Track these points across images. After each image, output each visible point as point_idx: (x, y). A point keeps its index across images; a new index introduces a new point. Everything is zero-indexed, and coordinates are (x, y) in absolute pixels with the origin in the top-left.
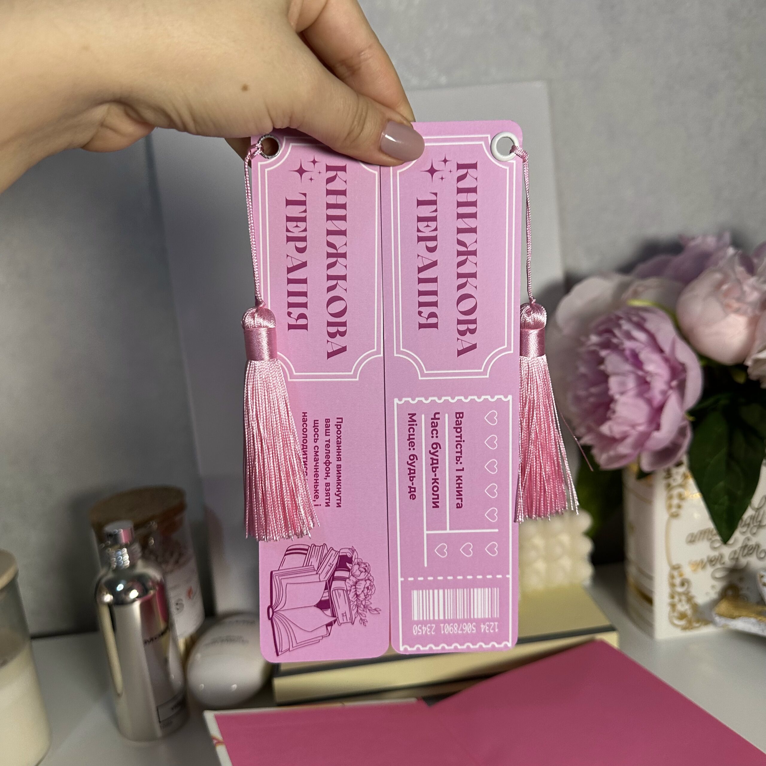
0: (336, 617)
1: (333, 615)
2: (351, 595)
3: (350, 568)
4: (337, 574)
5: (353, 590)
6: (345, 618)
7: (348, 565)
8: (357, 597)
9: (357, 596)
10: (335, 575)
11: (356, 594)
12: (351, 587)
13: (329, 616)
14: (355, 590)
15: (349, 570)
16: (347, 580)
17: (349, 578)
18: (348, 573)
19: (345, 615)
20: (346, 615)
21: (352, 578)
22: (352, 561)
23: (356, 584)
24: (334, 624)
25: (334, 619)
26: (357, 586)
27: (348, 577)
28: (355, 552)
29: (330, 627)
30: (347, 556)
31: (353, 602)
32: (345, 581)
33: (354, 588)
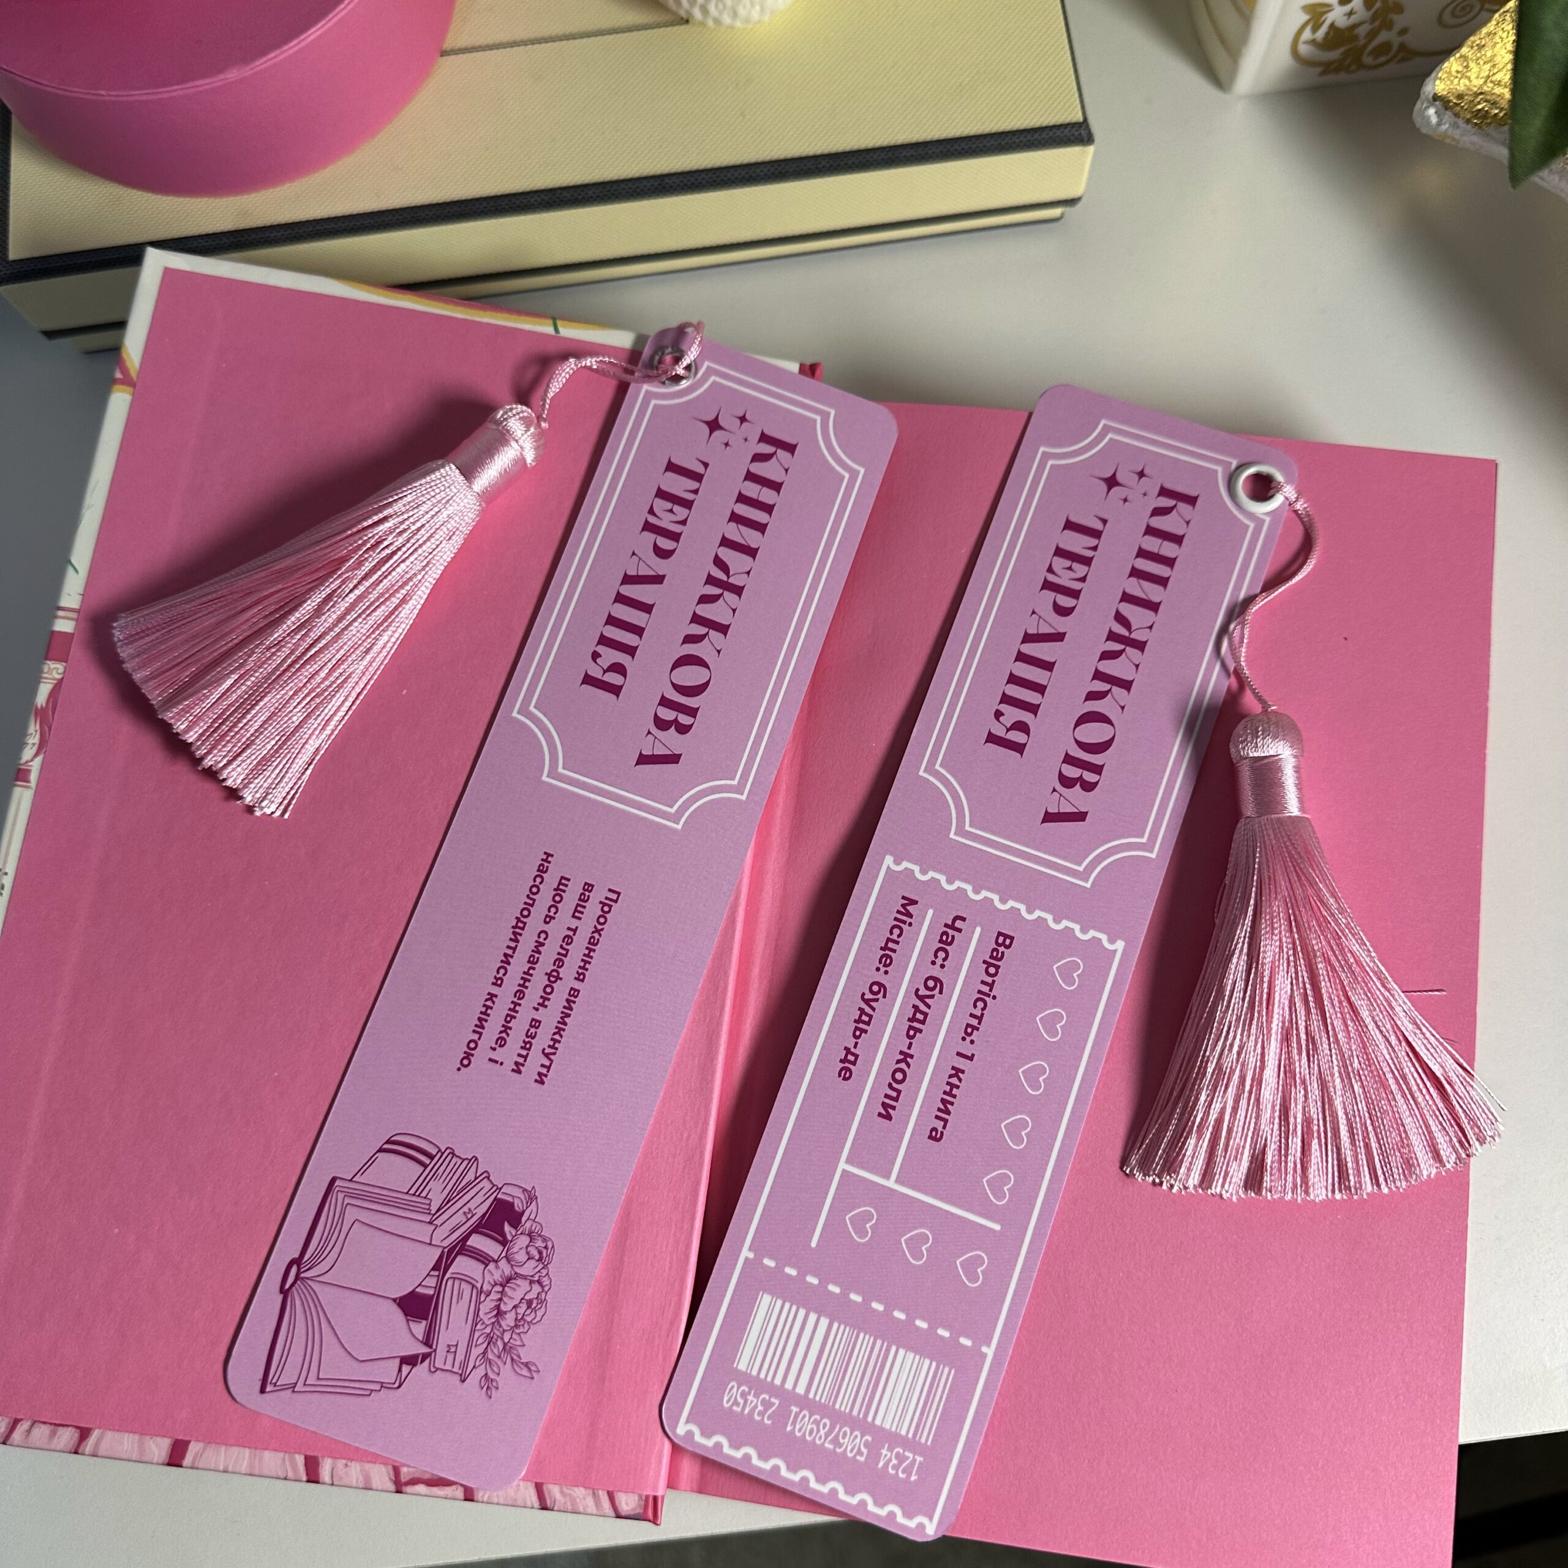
0: (431, 1347)
1: (427, 1342)
2: (487, 1305)
3: (509, 1238)
4: (476, 1241)
5: (494, 1296)
6: (450, 1357)
7: (507, 1228)
8: (496, 1316)
9: (499, 1313)
10: (468, 1243)
11: (498, 1307)
12: (493, 1286)
13: (417, 1339)
14: (499, 1296)
15: (504, 1242)
16: (491, 1266)
17: (496, 1261)
18: (500, 1248)
19: (453, 1349)
20: (455, 1352)
21: (503, 1263)
22: (520, 1222)
23: (508, 1283)
24: (421, 1362)
25: (425, 1350)
26: (506, 1289)
27: (496, 1258)
28: (534, 1202)
29: (409, 1367)
30: (512, 1204)
31: (484, 1326)
32: (487, 1265)
33: (498, 1292)
